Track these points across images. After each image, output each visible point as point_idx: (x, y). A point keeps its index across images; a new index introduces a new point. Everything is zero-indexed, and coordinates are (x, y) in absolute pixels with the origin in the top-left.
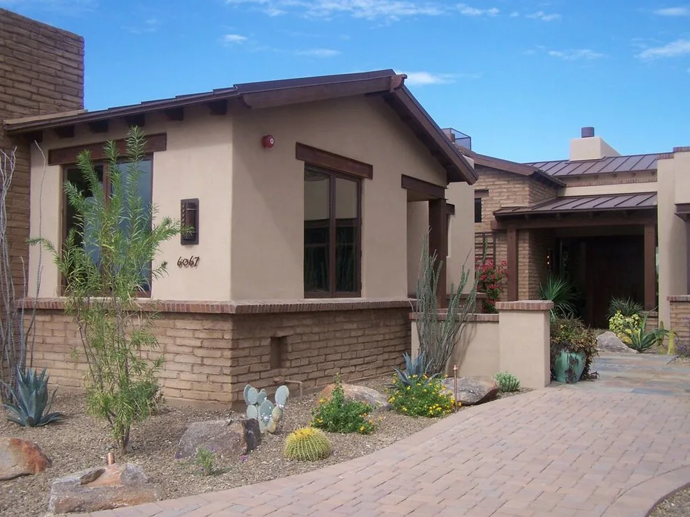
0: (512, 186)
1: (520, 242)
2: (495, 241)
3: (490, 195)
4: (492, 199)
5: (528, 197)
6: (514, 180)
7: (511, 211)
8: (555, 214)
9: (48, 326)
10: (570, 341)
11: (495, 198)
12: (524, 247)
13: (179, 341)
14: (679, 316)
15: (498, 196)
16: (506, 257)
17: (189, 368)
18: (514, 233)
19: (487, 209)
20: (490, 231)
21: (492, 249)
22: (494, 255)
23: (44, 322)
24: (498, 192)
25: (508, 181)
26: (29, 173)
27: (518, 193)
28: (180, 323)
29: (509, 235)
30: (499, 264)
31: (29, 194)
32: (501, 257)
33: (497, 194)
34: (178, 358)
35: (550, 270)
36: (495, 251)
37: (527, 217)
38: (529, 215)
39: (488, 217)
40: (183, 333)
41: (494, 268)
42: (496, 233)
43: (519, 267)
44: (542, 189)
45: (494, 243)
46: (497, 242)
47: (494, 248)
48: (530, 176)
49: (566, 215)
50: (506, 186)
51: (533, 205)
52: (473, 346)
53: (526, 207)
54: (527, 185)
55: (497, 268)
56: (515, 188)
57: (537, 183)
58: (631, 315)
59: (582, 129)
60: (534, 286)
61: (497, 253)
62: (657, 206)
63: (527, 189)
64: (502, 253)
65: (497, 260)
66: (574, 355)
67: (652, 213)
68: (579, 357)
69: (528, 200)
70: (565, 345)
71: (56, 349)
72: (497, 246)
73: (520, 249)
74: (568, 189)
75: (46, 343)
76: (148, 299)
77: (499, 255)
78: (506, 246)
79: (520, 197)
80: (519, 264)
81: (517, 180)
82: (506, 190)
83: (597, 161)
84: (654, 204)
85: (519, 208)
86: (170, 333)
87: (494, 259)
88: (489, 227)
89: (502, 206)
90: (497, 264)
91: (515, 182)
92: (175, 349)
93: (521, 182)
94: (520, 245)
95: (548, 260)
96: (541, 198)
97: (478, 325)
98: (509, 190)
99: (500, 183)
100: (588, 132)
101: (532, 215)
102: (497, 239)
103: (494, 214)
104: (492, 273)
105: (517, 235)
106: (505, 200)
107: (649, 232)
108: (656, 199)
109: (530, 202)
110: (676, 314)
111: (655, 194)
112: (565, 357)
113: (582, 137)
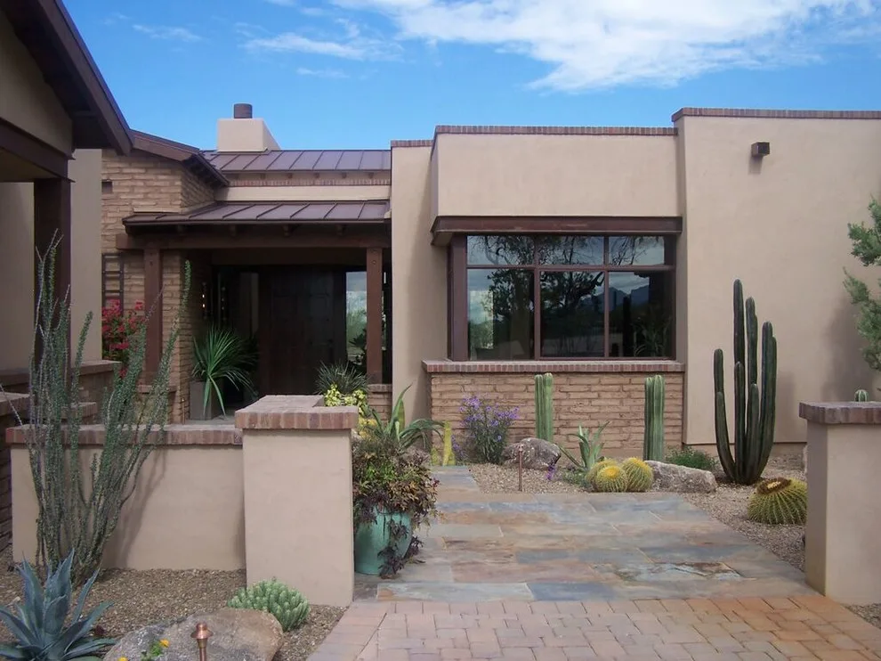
0: (153, 177)
1: (165, 271)
2: (122, 268)
3: (114, 190)
4: (117, 198)
5: (180, 197)
6: (156, 167)
7: (154, 218)
8: (229, 226)
10: (386, 488)
11: (123, 197)
12: (172, 280)
14: (445, 397)
15: (129, 193)
16: (143, 295)
18: (156, 257)
19: (109, 215)
20: (115, 251)
21: (118, 283)
22: (121, 292)
24: (127, 187)
25: (146, 169)
27: (162, 190)
29: (148, 258)
30: (130, 307)
32: (132, 295)
33: (128, 190)
35: (205, 318)
36: (122, 285)
37: (180, 229)
38: (184, 225)
39: (110, 227)
41: (122, 315)
42: (125, 255)
43: (164, 313)
44: (198, 186)
45: (121, 273)
46: (125, 270)
47: (121, 279)
48: (185, 161)
49: (245, 228)
50: (142, 177)
51: (186, 210)
52: (158, 500)
53: (176, 214)
54: (179, 178)
55: (127, 314)
56: (158, 180)
57: (191, 175)
58: (351, 392)
59: (235, 106)
60: (187, 343)
61: (126, 289)
62: (390, 219)
63: (179, 183)
64: (134, 289)
65: (125, 301)
66: (397, 518)
67: (381, 231)
68: (405, 522)
69: (180, 202)
70: (380, 499)
72: (126, 276)
73: (164, 283)
74: (231, 189)
77: (130, 292)
78: (143, 277)
79: (167, 196)
80: (164, 308)
81: (162, 168)
82: (141, 184)
83: (258, 154)
84: (387, 216)
85: (165, 214)
87: (121, 298)
88: (114, 244)
89: (136, 210)
90: (125, 307)
91: (158, 171)
93: (167, 171)
94: (165, 276)
95: (202, 301)
96: (196, 201)
97: (171, 454)
98: (149, 183)
99: (133, 171)
100: (244, 111)
101: (189, 226)
102: (125, 265)
103: (124, 222)
104: (120, 324)
105: (161, 259)
106: (139, 199)
107: (374, 260)
108: (389, 209)
109: (182, 206)
110: (441, 393)
111: (385, 202)
112: (380, 522)
113: (235, 118)
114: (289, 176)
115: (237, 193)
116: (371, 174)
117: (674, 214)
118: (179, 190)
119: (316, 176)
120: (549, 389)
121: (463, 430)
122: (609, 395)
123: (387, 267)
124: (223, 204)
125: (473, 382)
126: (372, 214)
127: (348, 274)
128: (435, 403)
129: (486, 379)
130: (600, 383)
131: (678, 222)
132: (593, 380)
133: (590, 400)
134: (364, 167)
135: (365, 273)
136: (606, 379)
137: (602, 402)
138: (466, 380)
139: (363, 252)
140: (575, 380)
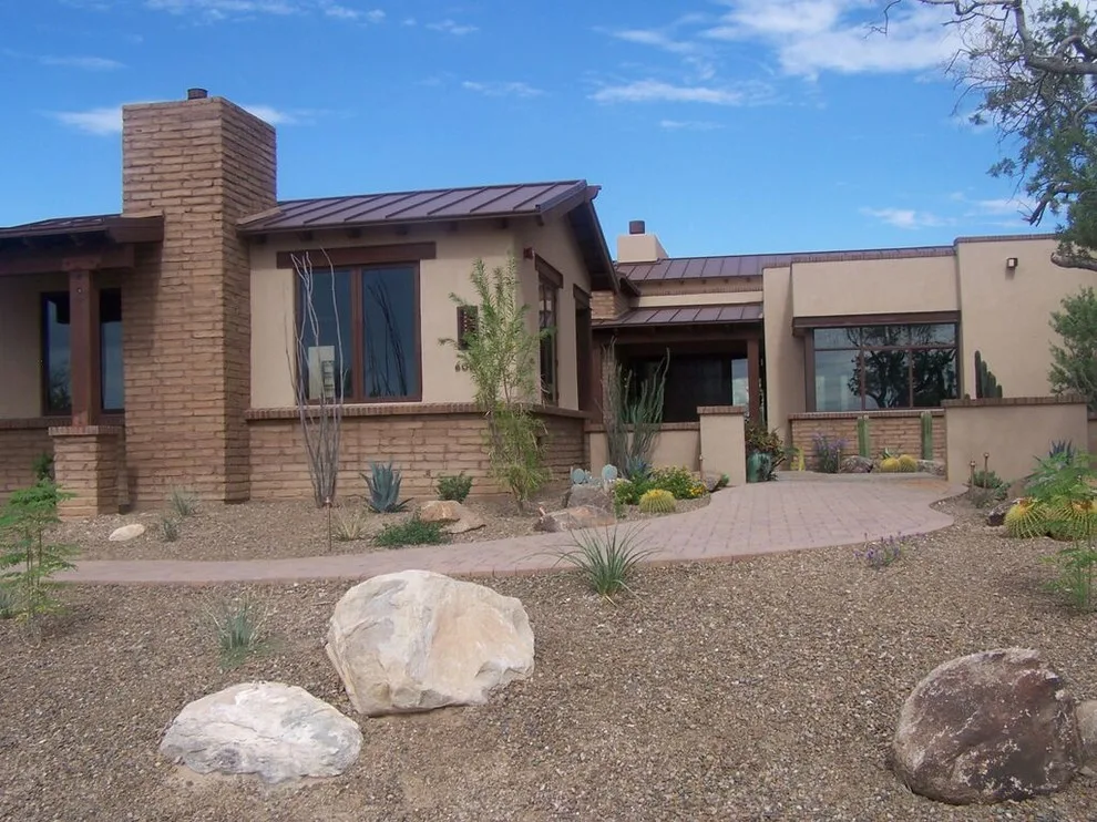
5: (613, 307)
9: (290, 436)
10: (759, 443)
13: (462, 441)
14: (802, 435)
17: (476, 465)
23: (281, 432)
26: (249, 275)
27: (600, 304)
28: (463, 424)
31: (249, 298)
34: (462, 457)
37: (616, 331)
38: (619, 328)
40: (469, 433)
44: (623, 298)
51: (616, 316)
54: (611, 294)
57: (618, 291)
59: (631, 223)
62: (763, 319)
66: (764, 455)
67: (757, 327)
68: (768, 458)
69: (613, 311)
70: (757, 447)
71: (300, 459)
74: (641, 297)
75: (285, 455)
76: (418, 403)
79: (604, 307)
83: (653, 264)
84: (761, 317)
85: (603, 320)
86: (451, 433)
92: (458, 448)
96: (622, 310)
100: (638, 227)
101: (623, 328)
107: (752, 349)
108: (761, 311)
109: (615, 314)
110: (799, 433)
111: (760, 304)
112: (756, 457)
113: (631, 233)
114: (681, 283)
115: (646, 301)
116: (748, 279)
117: (955, 309)
118: (612, 303)
119: (703, 282)
120: (866, 426)
121: (814, 456)
122: (911, 432)
123: (762, 355)
124: (636, 310)
125: (820, 425)
126: (750, 315)
127: (733, 361)
128: (795, 439)
129: (829, 423)
130: (905, 424)
131: (958, 314)
132: (901, 422)
133: (899, 435)
134: (742, 274)
135: (746, 360)
136: (910, 421)
137: (906, 437)
138: (816, 424)
139: (744, 344)
140: (889, 422)
